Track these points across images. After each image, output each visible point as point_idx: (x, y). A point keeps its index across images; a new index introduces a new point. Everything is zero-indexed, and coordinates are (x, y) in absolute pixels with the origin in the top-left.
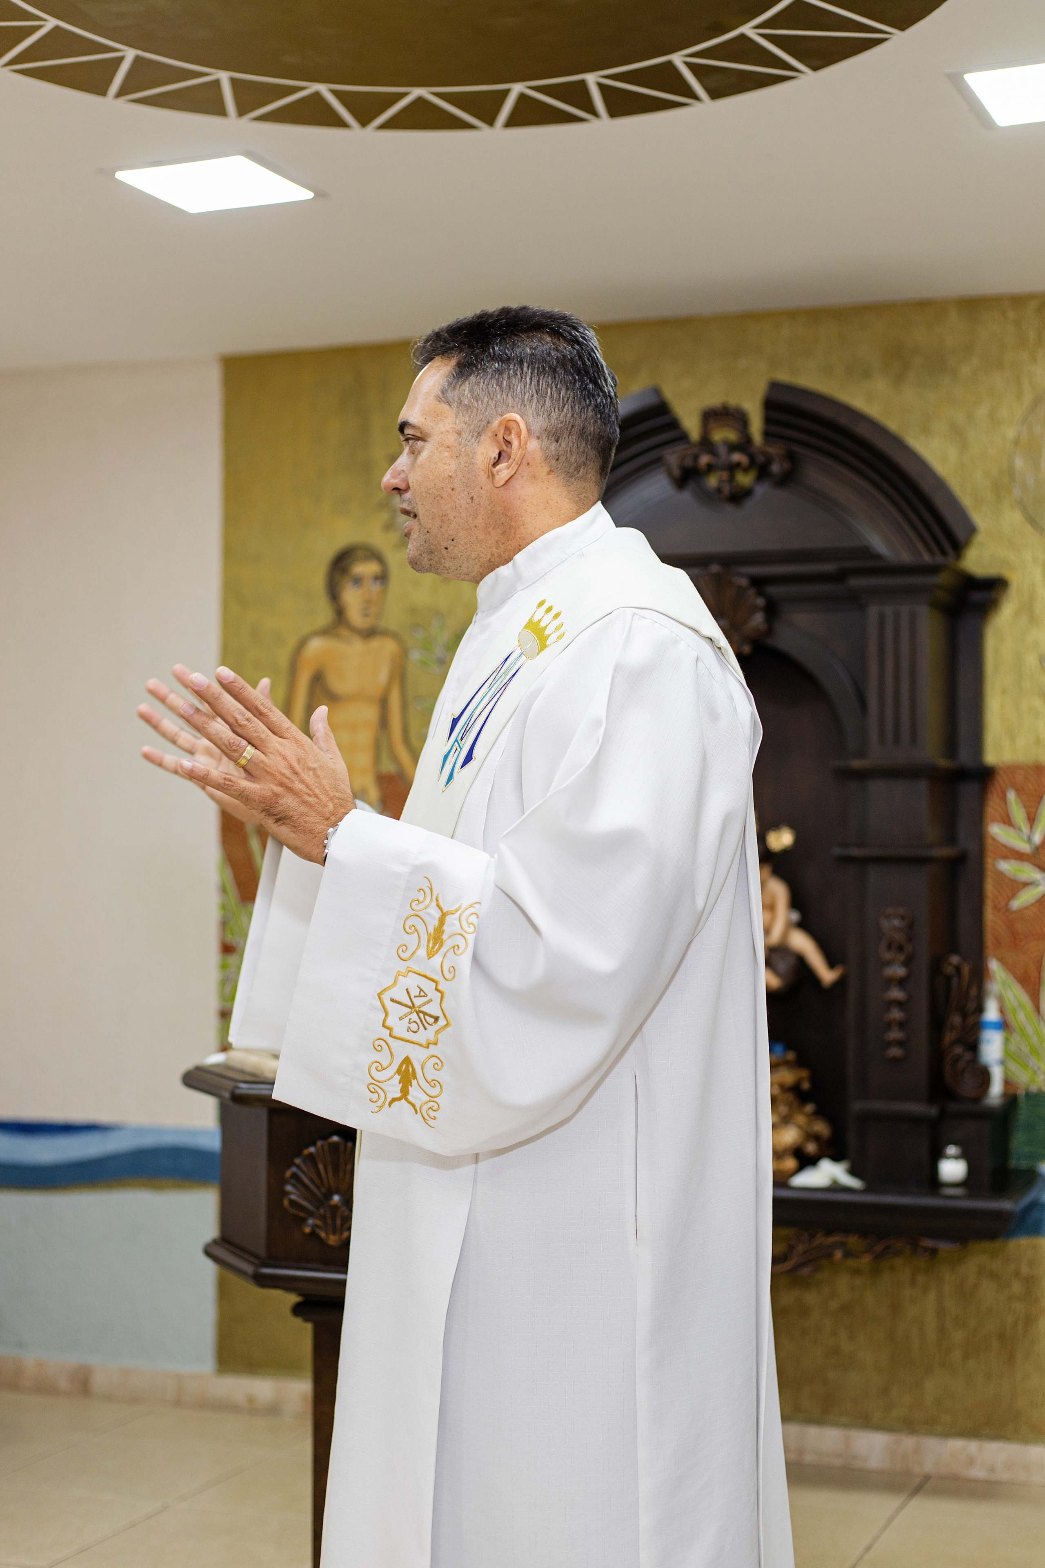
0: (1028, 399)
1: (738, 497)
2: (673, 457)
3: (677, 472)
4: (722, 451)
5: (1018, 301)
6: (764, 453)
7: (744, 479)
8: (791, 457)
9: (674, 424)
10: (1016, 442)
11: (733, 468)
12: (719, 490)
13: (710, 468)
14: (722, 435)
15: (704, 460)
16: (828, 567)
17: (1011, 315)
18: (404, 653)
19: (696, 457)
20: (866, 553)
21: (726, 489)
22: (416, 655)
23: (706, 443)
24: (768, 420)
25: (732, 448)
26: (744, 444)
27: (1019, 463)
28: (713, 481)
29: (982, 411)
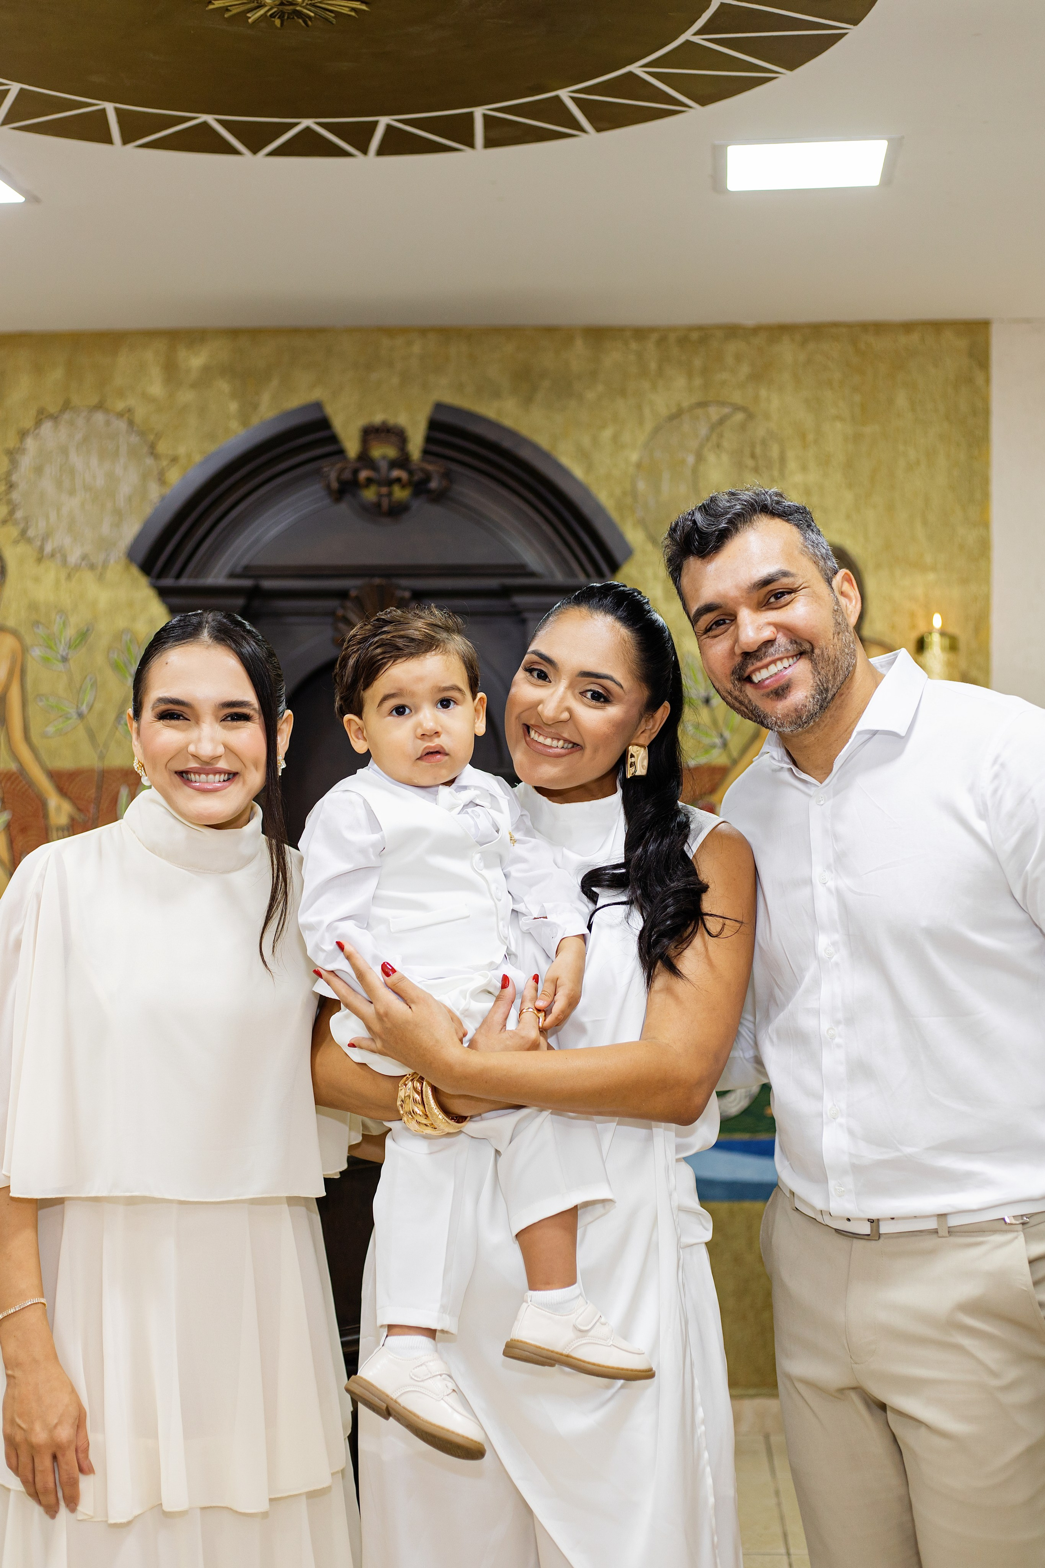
0: (649, 426)
1: (397, 511)
2: (333, 473)
3: (335, 485)
4: (384, 465)
5: (640, 333)
6: (423, 470)
7: (400, 494)
8: (447, 475)
9: (333, 439)
10: (639, 465)
11: (390, 483)
12: (378, 505)
13: (369, 481)
14: (382, 452)
15: (364, 475)
16: (493, 583)
17: (634, 346)
18: (25, 650)
19: (356, 472)
20: (522, 570)
21: (385, 503)
22: (37, 652)
23: (364, 458)
24: (429, 439)
25: (394, 464)
26: (403, 461)
27: (641, 486)
28: (369, 494)
29: (607, 434)
